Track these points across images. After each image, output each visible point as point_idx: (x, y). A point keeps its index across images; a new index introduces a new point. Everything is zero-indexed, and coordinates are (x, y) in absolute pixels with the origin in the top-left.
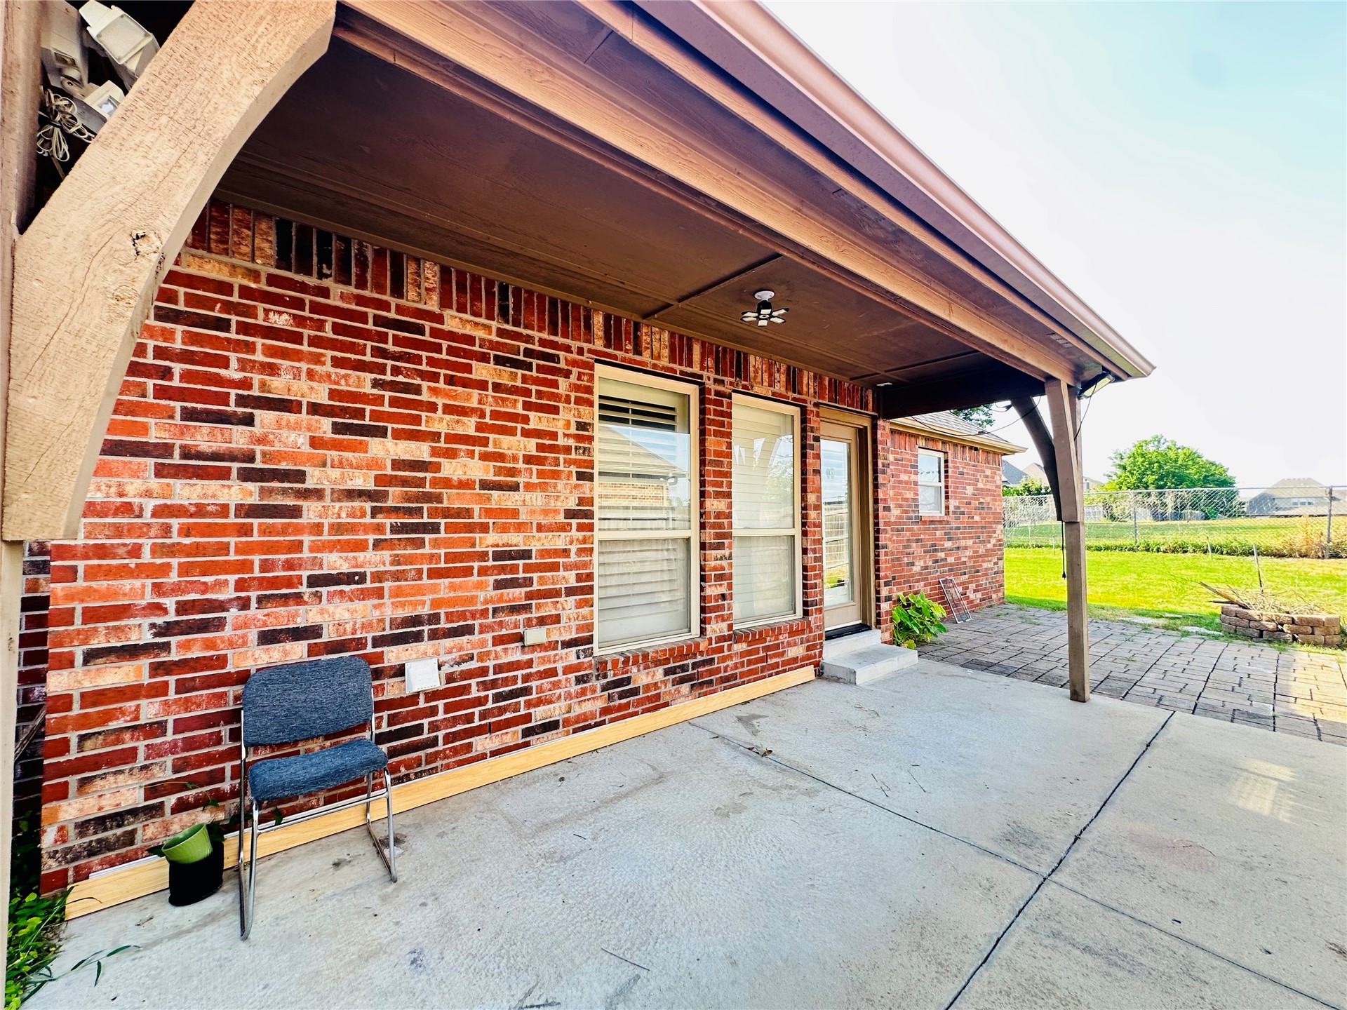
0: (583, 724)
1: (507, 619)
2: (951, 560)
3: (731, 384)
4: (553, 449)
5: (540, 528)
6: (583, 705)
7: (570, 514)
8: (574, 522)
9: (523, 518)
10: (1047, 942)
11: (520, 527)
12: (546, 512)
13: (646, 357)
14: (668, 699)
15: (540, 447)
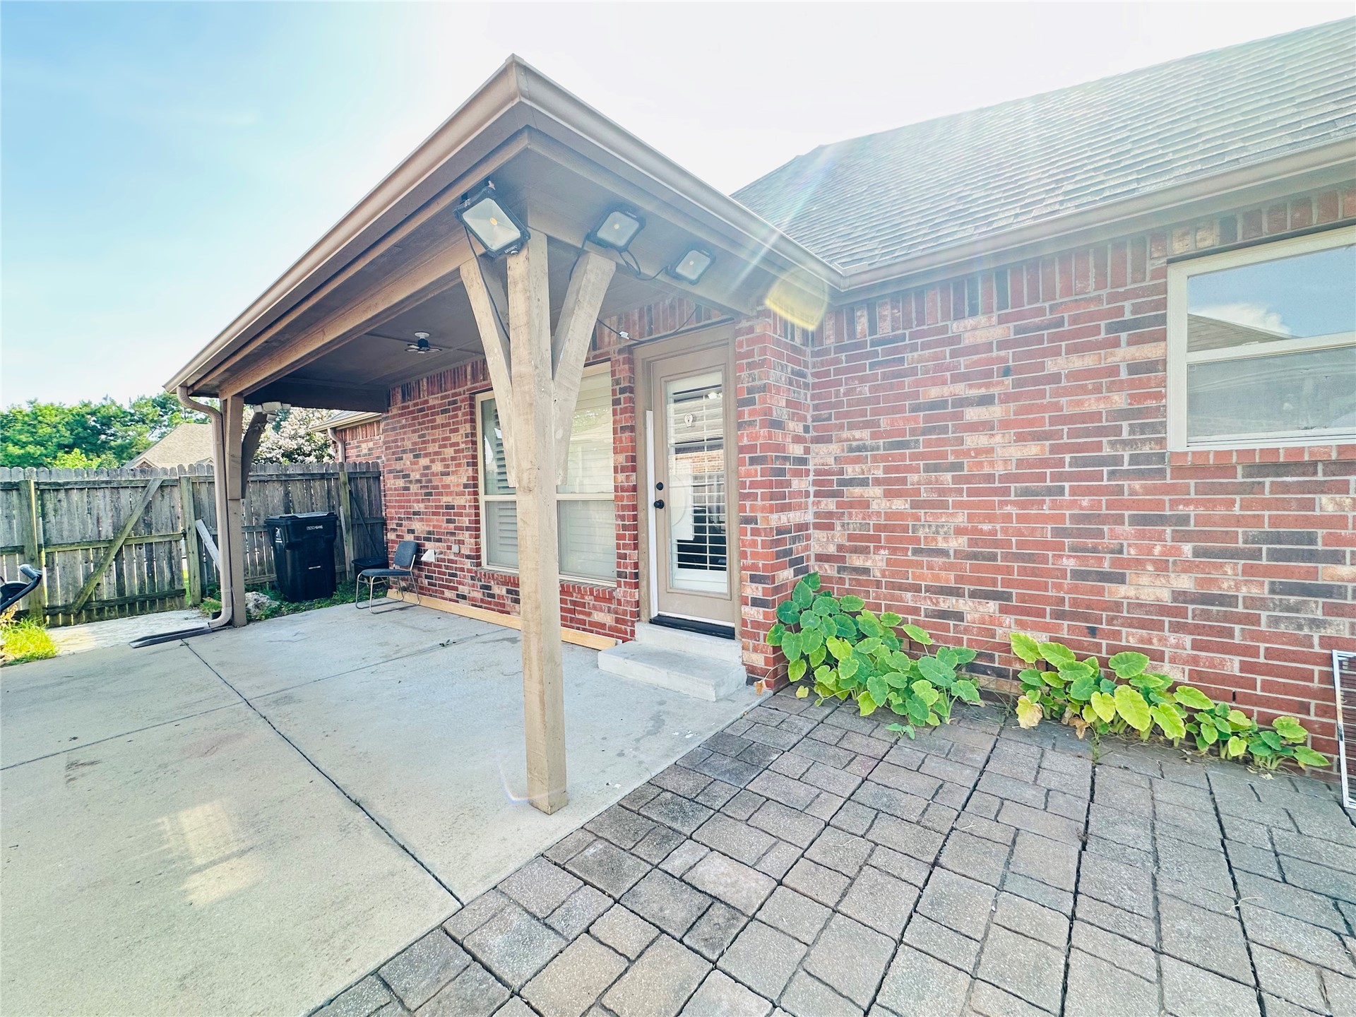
1: (449, 538)
4: (458, 451)
5: (457, 494)
6: (474, 592)
7: (466, 486)
8: (467, 490)
9: (452, 489)
11: (451, 493)
12: (458, 485)
15: (456, 452)
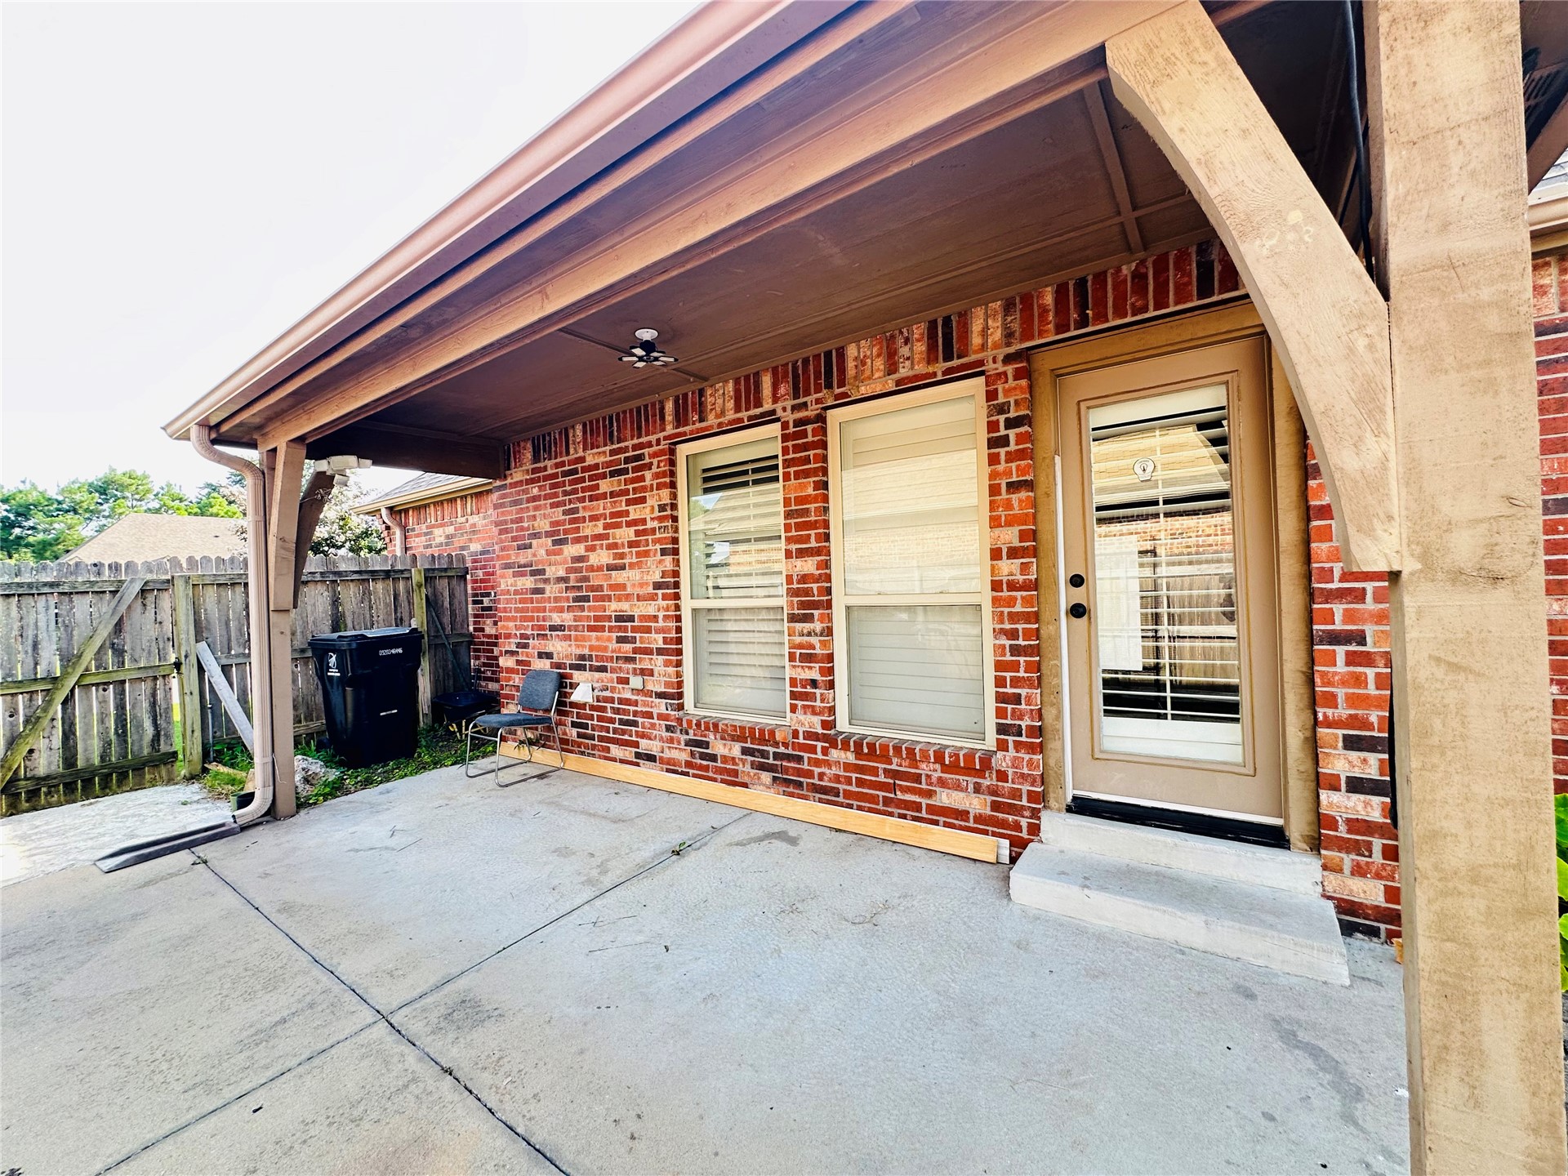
0: (672, 768)
1: (623, 666)
3: (818, 401)
4: (644, 532)
5: (639, 598)
6: (673, 751)
7: (658, 586)
8: (660, 592)
9: (629, 590)
11: (628, 597)
12: (641, 585)
13: (712, 420)
14: (746, 779)
15: (638, 533)
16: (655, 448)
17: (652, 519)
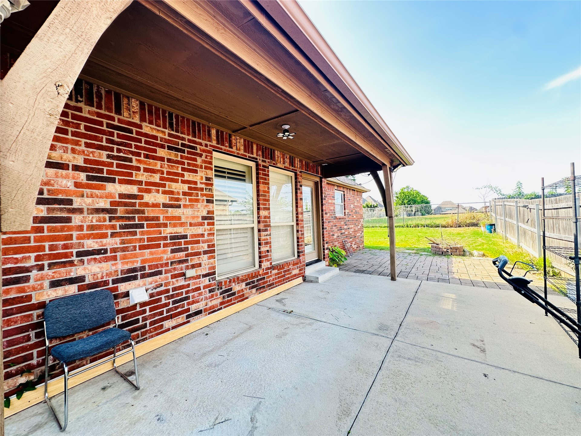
0: (212, 310)
2: (346, 233)
3: (269, 162)
5: (191, 225)
6: (212, 302)
7: (204, 218)
8: (206, 222)
10: (398, 359)
11: (182, 225)
12: (193, 218)
13: (234, 149)
14: (247, 295)
15: (190, 188)
16: (204, 148)
17: (201, 183)
